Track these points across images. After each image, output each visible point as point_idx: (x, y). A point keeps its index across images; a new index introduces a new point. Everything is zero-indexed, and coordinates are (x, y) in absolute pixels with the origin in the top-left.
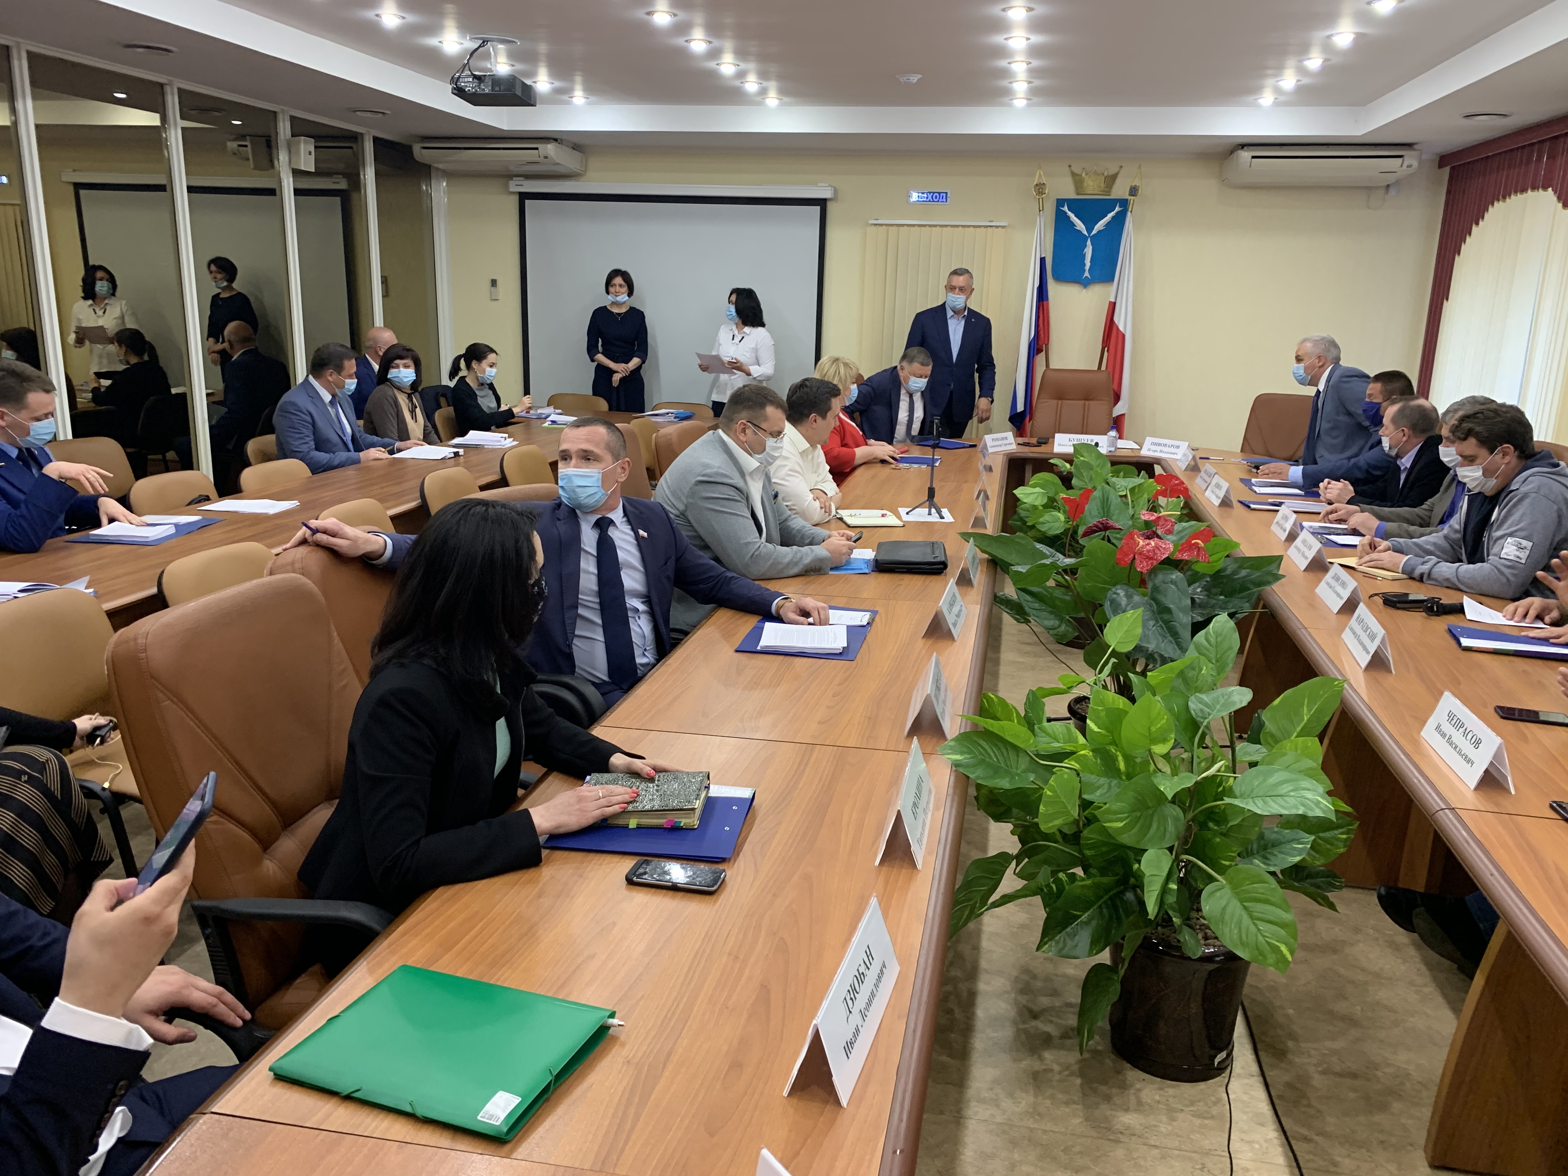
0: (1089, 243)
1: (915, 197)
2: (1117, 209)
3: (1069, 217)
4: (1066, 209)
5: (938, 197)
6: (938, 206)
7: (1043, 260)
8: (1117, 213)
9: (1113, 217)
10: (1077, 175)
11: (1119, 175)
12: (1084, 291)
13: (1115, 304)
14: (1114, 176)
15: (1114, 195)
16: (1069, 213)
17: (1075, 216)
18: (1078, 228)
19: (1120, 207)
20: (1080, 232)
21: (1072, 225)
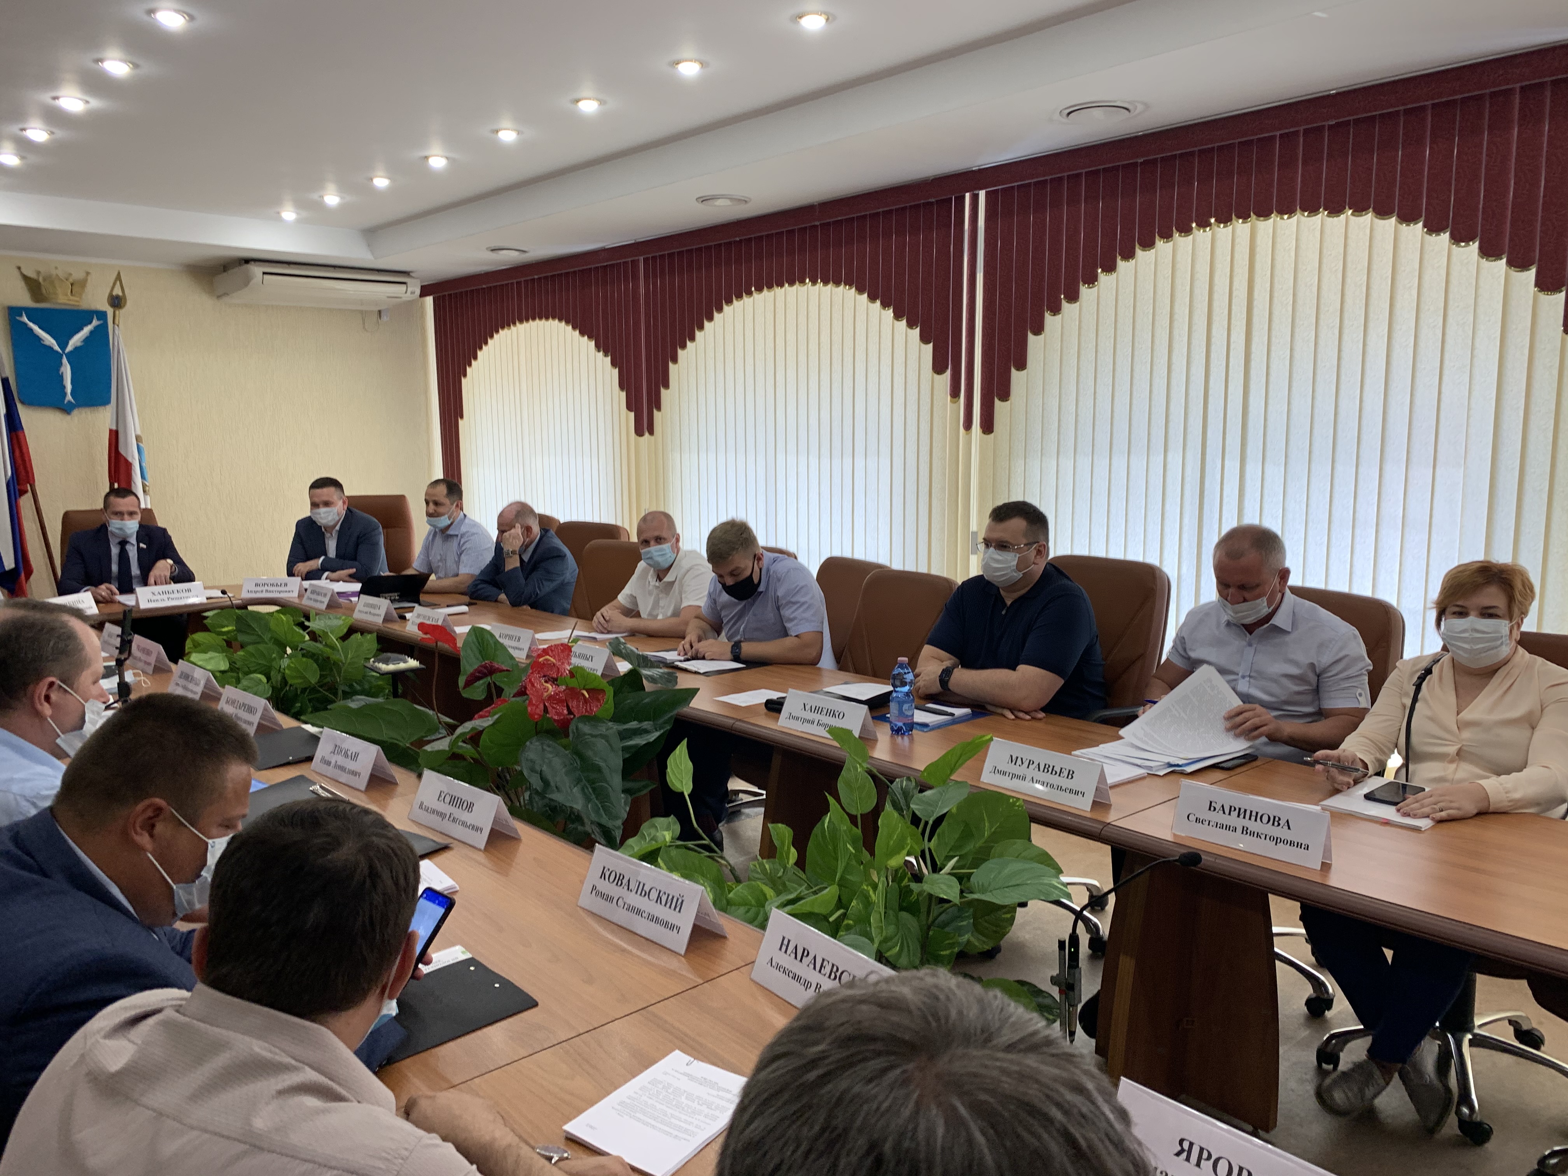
0: (65, 360)
2: (95, 322)
3: (31, 330)
4: (25, 319)
7: (5, 383)
8: (96, 328)
9: (91, 332)
10: (32, 280)
11: (87, 282)
12: (68, 418)
13: (117, 432)
14: (83, 283)
15: (86, 306)
16: (31, 325)
17: (40, 328)
18: (47, 343)
19: (98, 319)
20: (50, 348)
21: (38, 339)
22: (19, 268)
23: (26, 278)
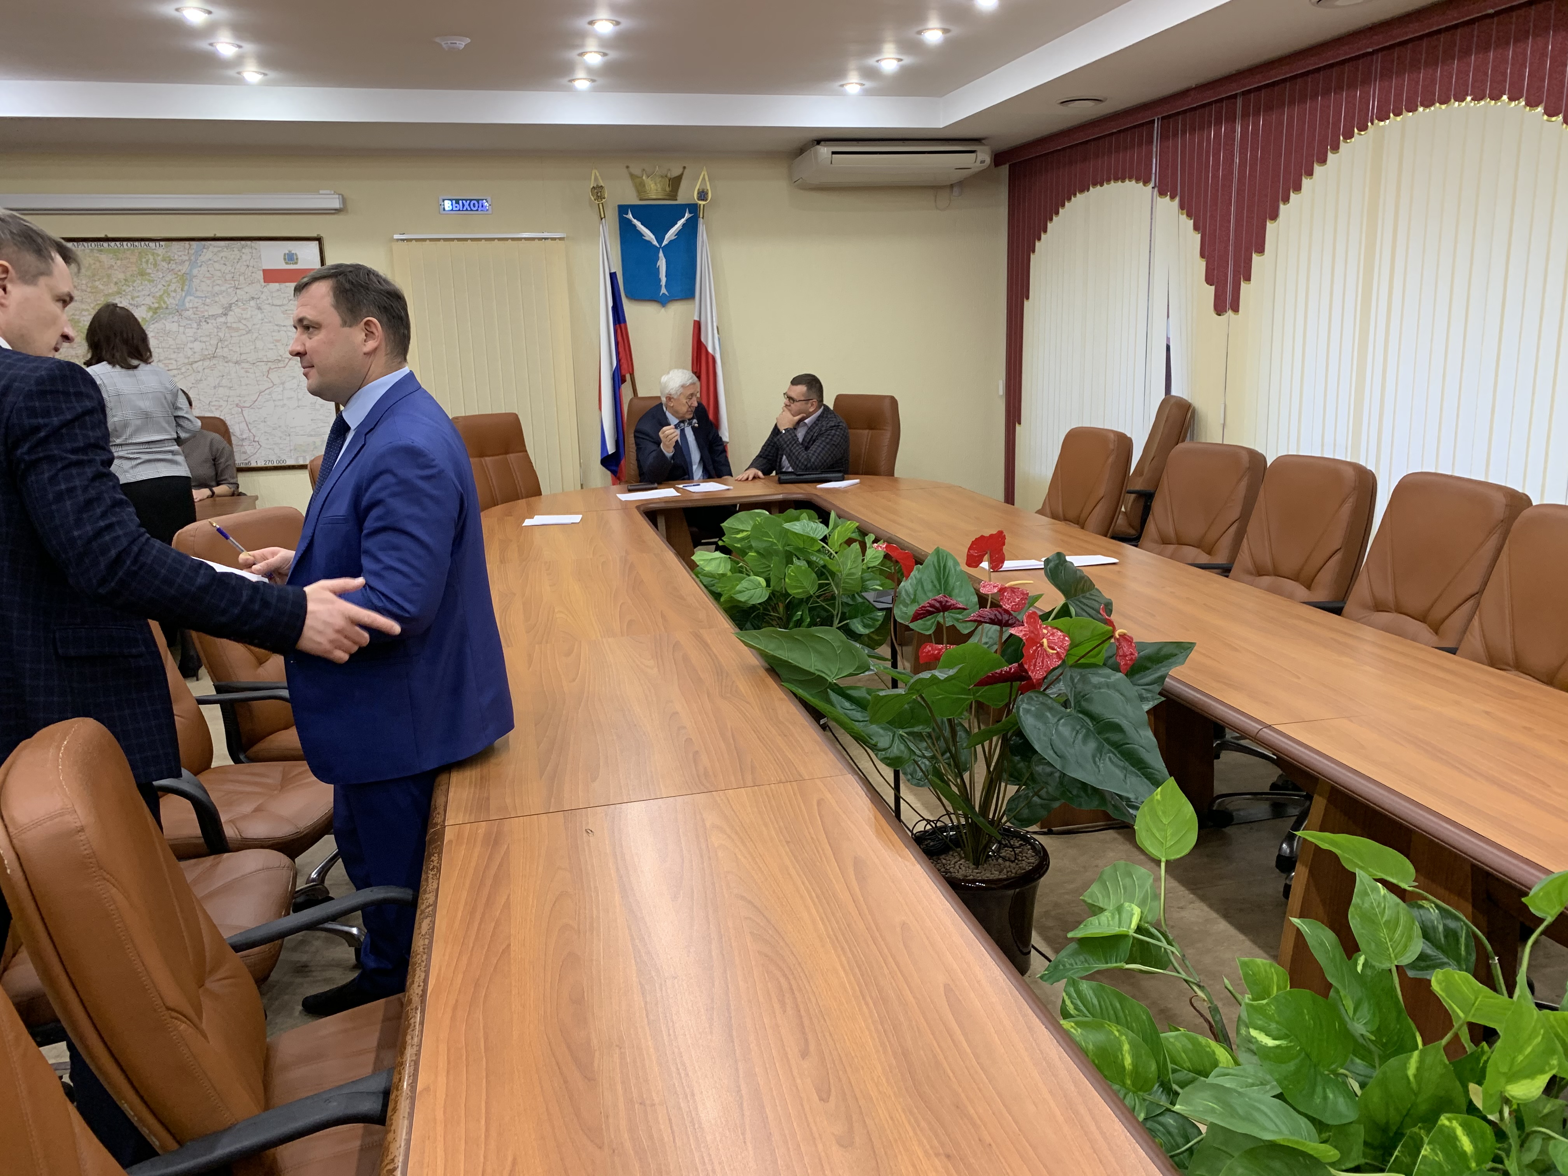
0: (661, 254)
1: (447, 205)
2: (687, 215)
3: (635, 226)
4: (630, 216)
5: (476, 205)
6: (478, 217)
7: (613, 276)
8: (687, 220)
9: (684, 225)
10: (638, 177)
11: (684, 177)
12: (663, 310)
13: (699, 323)
14: (679, 179)
15: (681, 200)
16: (635, 222)
17: (642, 224)
18: (647, 238)
19: (690, 213)
20: (649, 242)
21: (640, 234)
22: (628, 168)
23: (633, 176)
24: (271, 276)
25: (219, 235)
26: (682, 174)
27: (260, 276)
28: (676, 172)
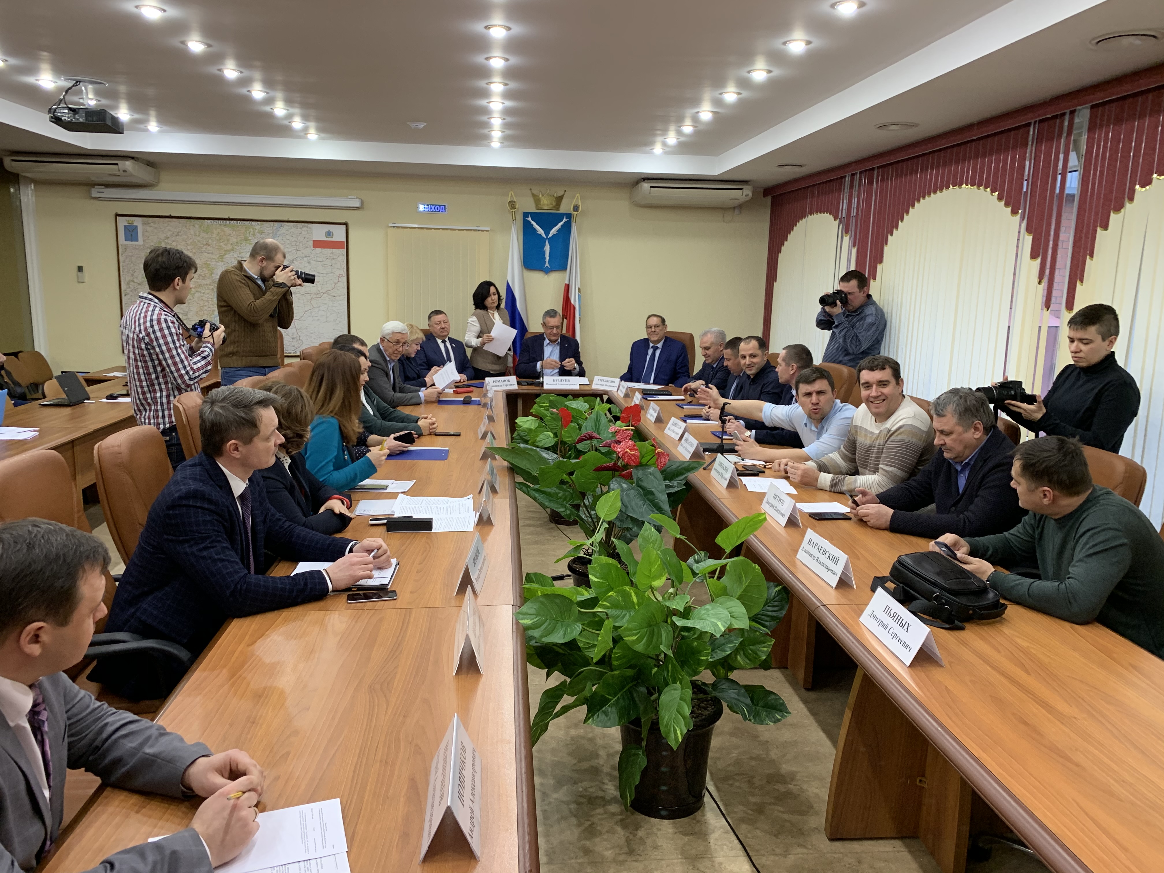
0: (547, 243)
1: (422, 208)
2: (565, 220)
3: (532, 225)
4: (530, 219)
5: (440, 208)
6: (439, 215)
8: (565, 222)
9: (562, 226)
10: (537, 196)
11: (565, 197)
12: (546, 276)
13: (569, 285)
14: (562, 197)
15: (563, 209)
16: (533, 222)
17: (537, 224)
18: (539, 233)
19: (567, 218)
20: (540, 235)
21: (535, 230)
22: (531, 189)
23: (534, 195)
24: (318, 244)
25: (290, 219)
26: (563, 195)
27: (311, 244)
28: (560, 194)
